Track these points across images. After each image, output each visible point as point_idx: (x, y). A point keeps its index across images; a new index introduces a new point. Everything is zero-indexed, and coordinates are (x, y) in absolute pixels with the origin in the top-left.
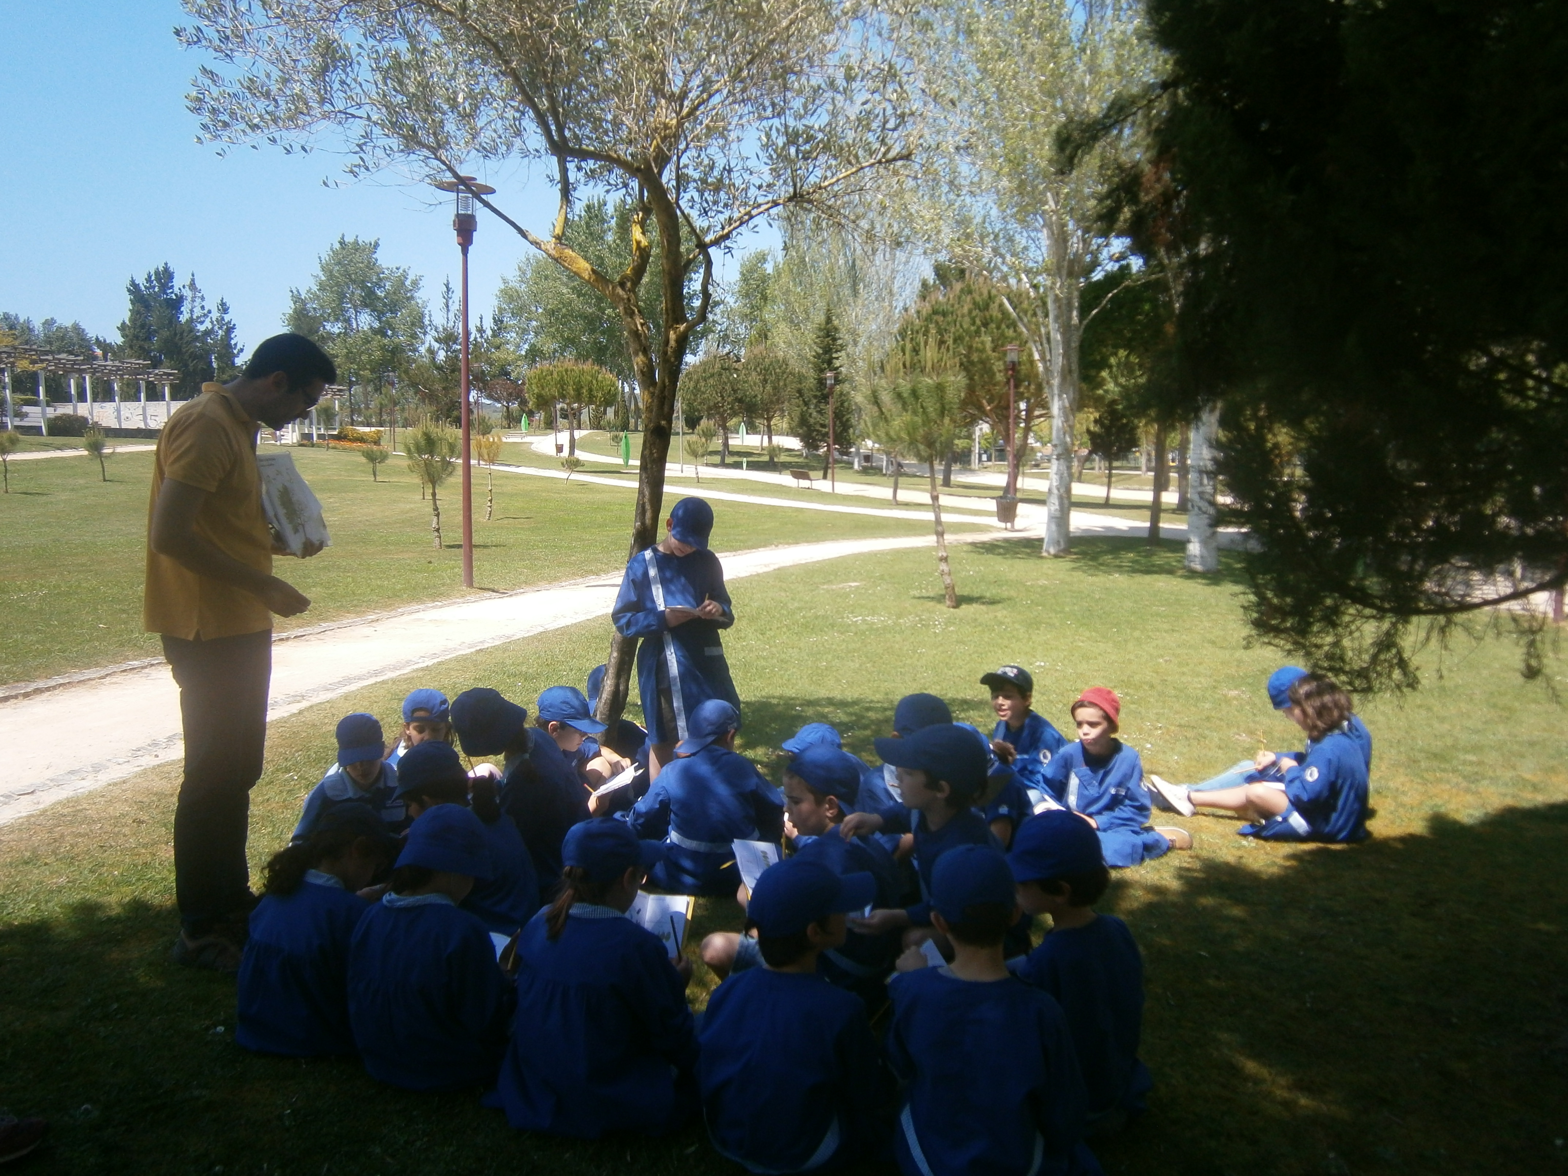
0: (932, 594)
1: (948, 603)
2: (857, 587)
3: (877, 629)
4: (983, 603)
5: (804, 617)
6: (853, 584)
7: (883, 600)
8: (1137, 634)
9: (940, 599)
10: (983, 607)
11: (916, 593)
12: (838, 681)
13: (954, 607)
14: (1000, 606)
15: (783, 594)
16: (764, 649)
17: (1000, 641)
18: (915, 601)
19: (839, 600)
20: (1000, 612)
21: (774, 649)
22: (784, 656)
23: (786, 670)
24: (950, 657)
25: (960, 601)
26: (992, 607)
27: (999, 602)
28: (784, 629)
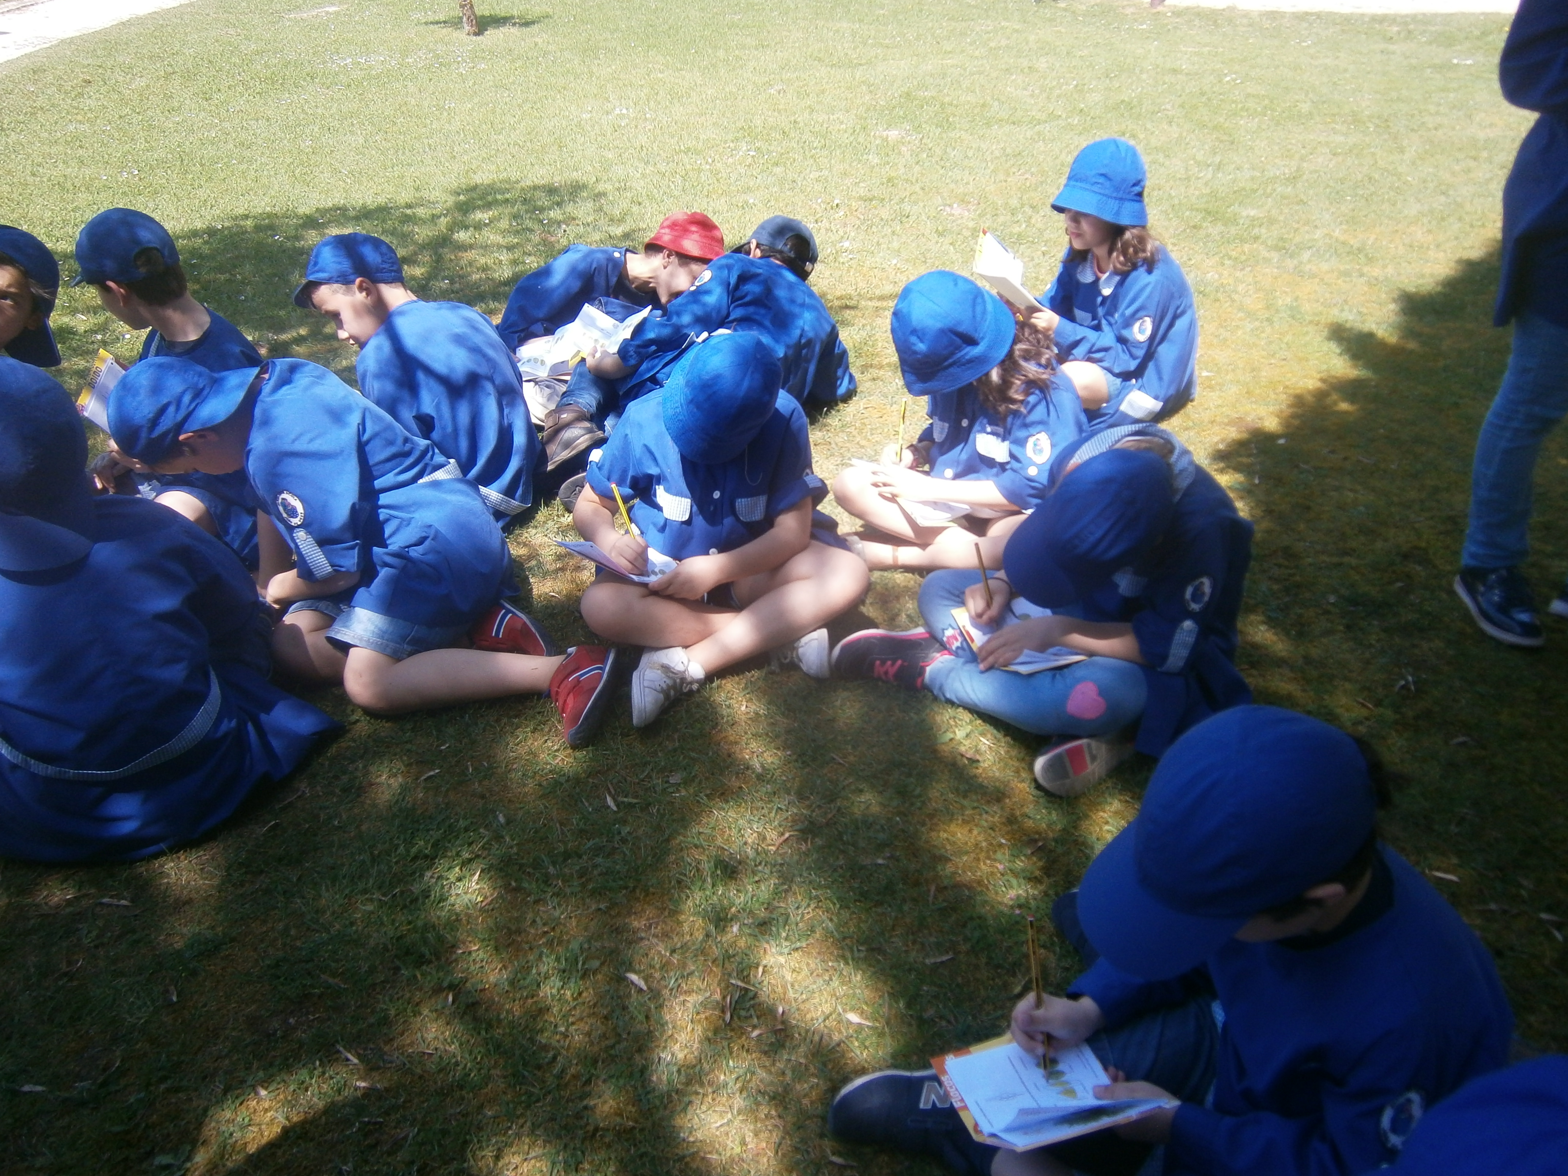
0: (442, 19)
1: (467, 28)
2: (337, 13)
3: (378, 77)
4: (514, 24)
5: (267, 66)
6: (332, 9)
7: (376, 30)
8: (721, 54)
9: (456, 23)
10: (514, 30)
11: (419, 16)
12: (336, 171)
13: (477, 34)
14: (535, 28)
15: (232, 31)
16: (212, 126)
17: (553, 80)
18: (422, 28)
19: (314, 34)
20: (537, 36)
21: (227, 125)
22: (243, 135)
23: (250, 162)
24: (494, 112)
25: (482, 25)
26: (525, 30)
27: (533, 23)
28: (240, 89)
